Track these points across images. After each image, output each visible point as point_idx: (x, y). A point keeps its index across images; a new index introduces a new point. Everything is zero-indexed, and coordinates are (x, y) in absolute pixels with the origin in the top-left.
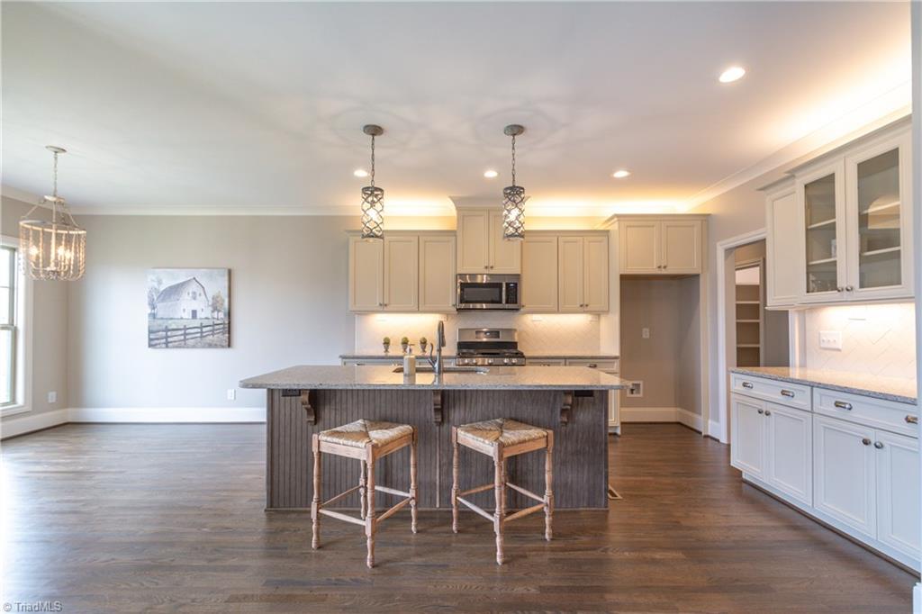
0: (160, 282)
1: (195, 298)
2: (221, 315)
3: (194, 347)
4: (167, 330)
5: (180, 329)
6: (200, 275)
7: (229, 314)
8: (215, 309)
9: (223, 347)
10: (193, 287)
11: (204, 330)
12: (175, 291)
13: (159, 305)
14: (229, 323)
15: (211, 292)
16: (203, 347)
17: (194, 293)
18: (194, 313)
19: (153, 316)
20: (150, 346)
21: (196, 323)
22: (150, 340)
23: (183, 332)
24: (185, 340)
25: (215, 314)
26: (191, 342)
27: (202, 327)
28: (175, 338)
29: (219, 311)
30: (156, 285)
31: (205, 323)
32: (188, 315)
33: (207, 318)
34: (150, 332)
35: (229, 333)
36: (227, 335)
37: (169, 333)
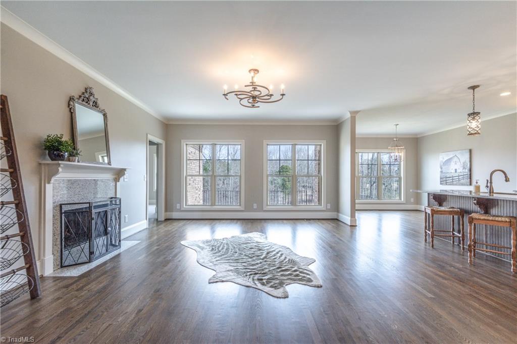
0: (443, 158)
1: (456, 164)
2: (467, 171)
3: (456, 185)
4: (446, 178)
5: (450, 177)
6: (457, 153)
7: (470, 170)
8: (464, 168)
9: (467, 185)
10: (455, 159)
11: (460, 177)
12: (449, 160)
13: (443, 167)
14: (470, 174)
15: (462, 160)
16: (459, 185)
17: (456, 162)
18: (456, 170)
19: (441, 172)
20: (441, 184)
21: (457, 174)
22: (441, 181)
23: (451, 178)
24: (453, 182)
25: (464, 170)
26: (455, 183)
27: (459, 176)
28: (449, 181)
29: (466, 169)
30: (442, 159)
31: (460, 174)
32: (453, 171)
33: (461, 172)
34: (441, 178)
35: (470, 178)
36: (469, 180)
37: (447, 179)
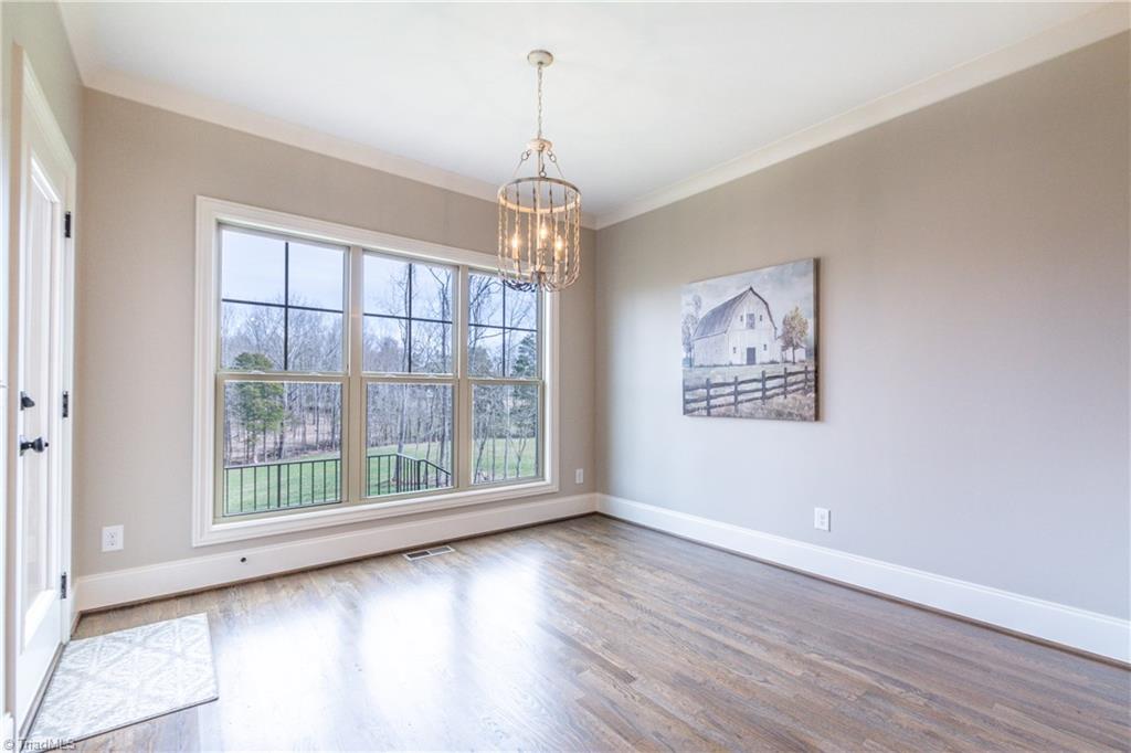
0: (698, 304)
1: (752, 326)
2: (801, 354)
3: (751, 416)
4: (709, 386)
5: (729, 384)
6: (763, 282)
7: (816, 353)
8: (789, 343)
9: (804, 419)
10: (749, 307)
11: (769, 384)
12: (722, 314)
13: (697, 344)
14: (816, 371)
15: (780, 311)
16: (767, 418)
17: (751, 316)
18: (751, 353)
19: (689, 362)
20: (686, 412)
21: (755, 372)
22: (686, 402)
23: (732, 389)
24: (736, 403)
25: (789, 354)
26: (745, 407)
27: (764, 379)
28: (720, 401)
29: (796, 347)
30: (692, 309)
31: (770, 371)
32: (740, 358)
33: (773, 362)
34: (686, 389)
35: (817, 391)
36: (813, 395)
37: (712, 392)
